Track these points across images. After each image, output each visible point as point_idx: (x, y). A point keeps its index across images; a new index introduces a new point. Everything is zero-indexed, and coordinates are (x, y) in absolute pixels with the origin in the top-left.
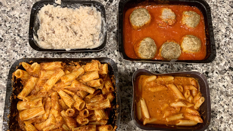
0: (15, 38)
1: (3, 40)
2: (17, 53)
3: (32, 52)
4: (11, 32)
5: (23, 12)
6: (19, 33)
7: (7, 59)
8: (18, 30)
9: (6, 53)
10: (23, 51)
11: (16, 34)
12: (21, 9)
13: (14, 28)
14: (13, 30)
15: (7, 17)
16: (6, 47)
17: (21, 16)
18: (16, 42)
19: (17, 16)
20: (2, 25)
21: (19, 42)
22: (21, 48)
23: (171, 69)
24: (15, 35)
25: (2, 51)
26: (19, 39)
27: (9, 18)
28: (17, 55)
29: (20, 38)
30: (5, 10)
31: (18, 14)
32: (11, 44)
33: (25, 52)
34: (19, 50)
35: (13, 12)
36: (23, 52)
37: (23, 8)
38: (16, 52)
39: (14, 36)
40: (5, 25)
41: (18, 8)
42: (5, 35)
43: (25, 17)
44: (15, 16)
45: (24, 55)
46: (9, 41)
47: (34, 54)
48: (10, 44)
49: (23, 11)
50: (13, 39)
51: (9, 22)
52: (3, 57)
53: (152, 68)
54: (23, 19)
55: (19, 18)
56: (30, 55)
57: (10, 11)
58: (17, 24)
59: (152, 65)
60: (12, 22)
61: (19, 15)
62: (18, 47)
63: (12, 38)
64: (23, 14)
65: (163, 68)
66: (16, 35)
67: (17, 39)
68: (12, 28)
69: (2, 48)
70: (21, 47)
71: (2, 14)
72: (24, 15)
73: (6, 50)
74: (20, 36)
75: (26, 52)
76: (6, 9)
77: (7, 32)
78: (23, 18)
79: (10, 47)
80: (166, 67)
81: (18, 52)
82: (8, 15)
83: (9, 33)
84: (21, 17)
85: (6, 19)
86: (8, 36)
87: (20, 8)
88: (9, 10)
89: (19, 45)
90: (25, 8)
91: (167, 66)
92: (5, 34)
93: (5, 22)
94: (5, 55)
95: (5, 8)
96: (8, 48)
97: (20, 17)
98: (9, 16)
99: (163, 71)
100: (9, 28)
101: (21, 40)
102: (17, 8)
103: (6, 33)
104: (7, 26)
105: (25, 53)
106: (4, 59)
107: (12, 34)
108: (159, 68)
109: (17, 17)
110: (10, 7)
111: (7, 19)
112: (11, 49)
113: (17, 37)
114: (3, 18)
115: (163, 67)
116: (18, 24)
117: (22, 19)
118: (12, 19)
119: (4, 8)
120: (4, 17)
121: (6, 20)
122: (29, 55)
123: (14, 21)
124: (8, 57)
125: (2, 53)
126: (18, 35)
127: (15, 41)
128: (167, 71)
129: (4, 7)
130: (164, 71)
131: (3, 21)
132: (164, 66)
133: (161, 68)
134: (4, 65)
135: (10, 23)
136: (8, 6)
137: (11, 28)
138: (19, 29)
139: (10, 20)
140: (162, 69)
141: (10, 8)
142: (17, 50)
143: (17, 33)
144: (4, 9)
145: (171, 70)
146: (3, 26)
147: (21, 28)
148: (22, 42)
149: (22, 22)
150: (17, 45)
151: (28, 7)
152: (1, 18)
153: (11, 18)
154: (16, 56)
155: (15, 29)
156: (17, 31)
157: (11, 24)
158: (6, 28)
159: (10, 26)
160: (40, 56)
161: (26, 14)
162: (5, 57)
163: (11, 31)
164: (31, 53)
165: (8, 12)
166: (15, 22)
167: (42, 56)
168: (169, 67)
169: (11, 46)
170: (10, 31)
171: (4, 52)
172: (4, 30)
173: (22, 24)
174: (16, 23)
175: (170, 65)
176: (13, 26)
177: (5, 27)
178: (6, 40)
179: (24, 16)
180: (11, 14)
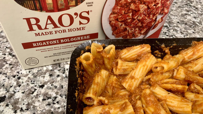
2: (5, 75)
3: (30, 72)
6: (11, 52)
10: (16, 71)
11: (7, 54)
13: (5, 47)
14: (2, 49)
18: (6, 62)
21: (10, 62)
22: (13, 69)
24: (5, 55)
26: (11, 59)
28: (5, 78)
29: (13, 57)
33: (18, 72)
34: (10, 71)
36: (15, 73)
38: (3, 74)
39: (3, 55)
45: (16, 77)
47: (34, 74)
56: (27, 75)
60: (4, 41)
62: (8, 68)
67: (7, 58)
70: (13, 67)
74: (13, 54)
75: (20, 73)
81: (8, 74)
89: (10, 65)
101: (14, 59)
105: (18, 74)
113: (8, 56)
118: (4, 39)
122: (25, 76)
126: (10, 54)
142: (6, 71)
143: (9, 52)
148: (14, 61)
150: (7, 66)
153: (2, 38)
154: (3, 80)
155: (7, 48)
160: (42, 74)
164: (28, 73)
167: (45, 74)
176: (4, 45)
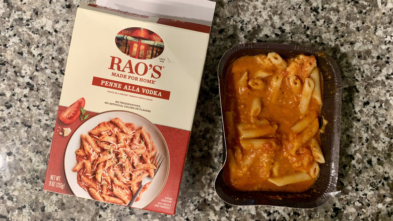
0: (57, 79)
1: (33, 86)
4: (46, 68)
5: (59, 18)
7: (53, 126)
8: (59, 62)
9: (48, 114)
12: (54, 12)
15: (29, 34)
16: (44, 101)
17: (58, 26)
19: (48, 28)
20: (24, 54)
23: (386, 109)
25: (39, 111)
27: (33, 35)
30: (21, 17)
31: (50, 23)
32: (53, 94)
35: (38, 21)
37: (57, 7)
40: (30, 53)
41: (48, 10)
42: (35, 75)
43: (66, 30)
44: (45, 29)
46: (47, 87)
48: (50, 94)
49: (58, 15)
50: (53, 83)
51: (36, 46)
52: (44, 122)
53: (346, 113)
54: (63, 34)
55: (54, 33)
57: (31, 19)
58: (53, 48)
59: (346, 107)
61: (53, 27)
63: (52, 81)
64: (61, 23)
65: (368, 110)
66: (57, 72)
68: (45, 57)
69: (38, 103)
71: (18, 27)
72: (62, 25)
73: (45, 108)
76: (22, 14)
77: (38, 68)
78: (62, 31)
79: (52, 100)
80: (375, 107)
82: (30, 29)
83: (42, 69)
84: (58, 30)
85: (28, 39)
86: (43, 76)
87: (51, 9)
88: (29, 18)
90: (61, 8)
91: (376, 104)
92: (36, 73)
93: (29, 45)
94: (46, 117)
95: (20, 13)
96: (49, 103)
97: (56, 31)
98: (33, 32)
99: (369, 117)
100: (39, 58)
102: (45, 9)
103: (37, 70)
104: (34, 56)
106: (47, 125)
107: (48, 71)
108: (361, 111)
109: (49, 32)
110: (30, 10)
111: (30, 39)
112: (54, 104)
114: (22, 38)
115: (368, 107)
116: (56, 47)
117: (61, 35)
119: (17, 13)
120: (23, 34)
121: (30, 41)
123: (45, 42)
124: (53, 122)
125: (40, 114)
127: (58, 85)
128: (377, 115)
129: (18, 10)
130: (371, 115)
131: (23, 43)
132: (370, 104)
133: (365, 110)
134: (49, 138)
135: (38, 47)
136: (24, 8)
137: (43, 57)
138: (60, 57)
139: (36, 40)
140: (367, 112)
141: (31, 13)
144: (18, 15)
145: (384, 112)
146: (27, 55)
147: (63, 55)
149: (63, 42)
151: (67, 4)
152: (18, 38)
156: (57, 64)
157: (42, 50)
158: (33, 59)
159: (40, 55)
161: (68, 21)
162: (48, 123)
163: (46, 65)
165: (27, 21)
166: (48, 44)
168: (381, 106)
169: (54, 98)
170: (42, 65)
171: (42, 112)
172: (30, 64)
173: (65, 47)
174: (51, 46)
175: (382, 102)
177: (30, 57)
178: (41, 86)
179: (63, 27)
180: (36, 24)
